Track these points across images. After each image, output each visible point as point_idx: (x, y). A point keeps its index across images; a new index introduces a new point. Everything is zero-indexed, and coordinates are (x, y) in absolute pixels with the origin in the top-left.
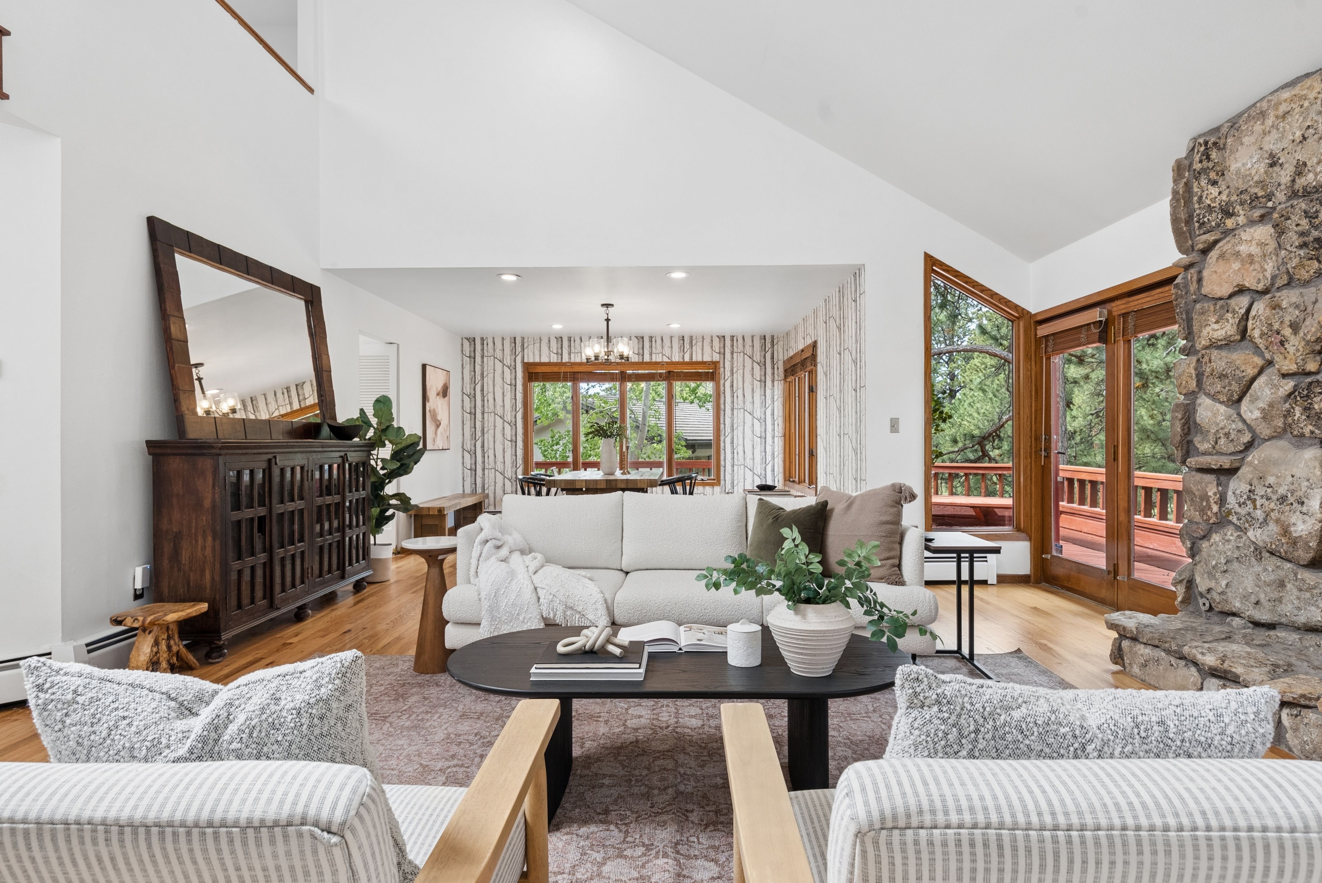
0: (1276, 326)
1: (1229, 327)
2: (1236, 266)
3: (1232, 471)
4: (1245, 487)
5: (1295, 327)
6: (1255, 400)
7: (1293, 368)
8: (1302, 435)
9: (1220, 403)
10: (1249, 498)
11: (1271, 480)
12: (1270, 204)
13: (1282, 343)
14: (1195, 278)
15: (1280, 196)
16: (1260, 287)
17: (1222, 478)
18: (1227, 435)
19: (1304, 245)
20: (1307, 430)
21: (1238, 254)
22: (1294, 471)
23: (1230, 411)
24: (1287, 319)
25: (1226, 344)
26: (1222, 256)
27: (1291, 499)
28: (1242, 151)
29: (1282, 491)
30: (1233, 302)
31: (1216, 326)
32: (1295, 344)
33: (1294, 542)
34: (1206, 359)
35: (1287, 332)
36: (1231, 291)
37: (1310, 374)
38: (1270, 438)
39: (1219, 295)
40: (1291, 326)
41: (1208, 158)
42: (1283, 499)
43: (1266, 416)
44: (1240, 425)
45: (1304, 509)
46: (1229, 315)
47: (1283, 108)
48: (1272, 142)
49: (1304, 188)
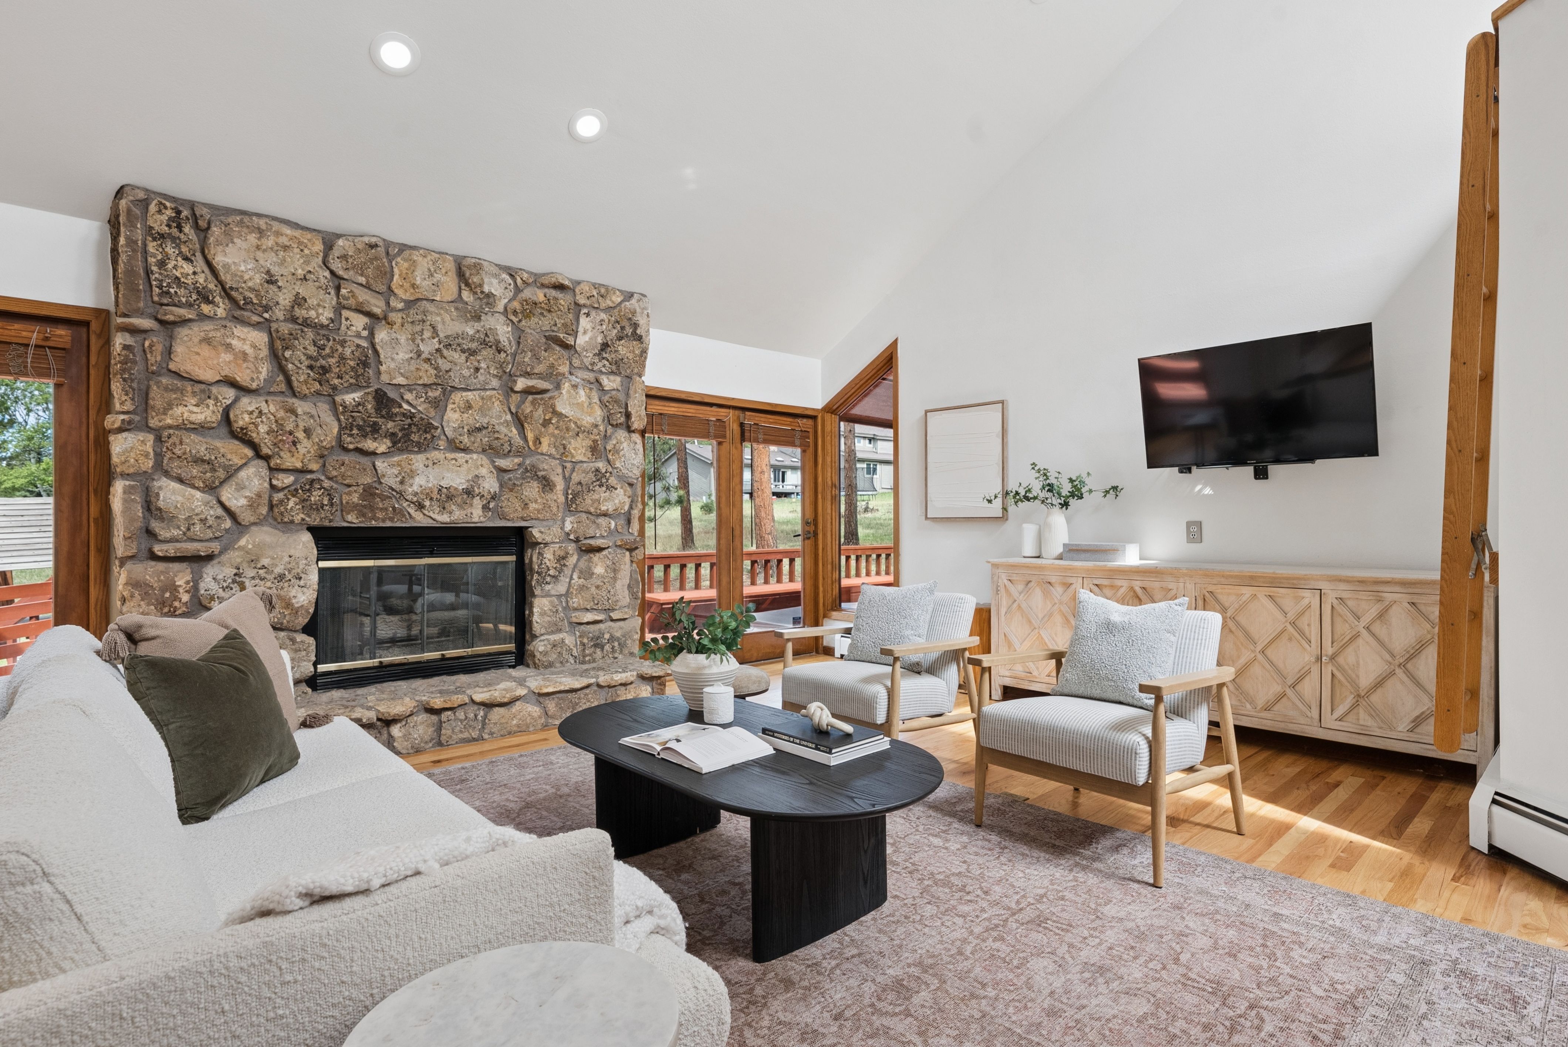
0: (289, 427)
1: (208, 413)
2: (227, 357)
3: (210, 558)
4: (230, 572)
5: (308, 432)
6: (240, 488)
7: (299, 465)
8: (292, 522)
9: (198, 488)
10: (234, 582)
11: (265, 561)
12: (266, 315)
13: (294, 443)
14: (159, 348)
15: (279, 314)
16: (254, 386)
17: (195, 566)
18: (203, 521)
19: (311, 367)
20: (298, 518)
21: (229, 346)
22: (292, 552)
23: (207, 497)
24: (302, 425)
25: (201, 429)
26: (207, 341)
27: (289, 576)
28: (230, 249)
29: (279, 570)
30: (214, 390)
31: (195, 409)
32: (306, 447)
33: (296, 612)
34: (174, 439)
35: (301, 435)
36: (218, 378)
37: (311, 472)
38: (254, 524)
39: (202, 378)
40: (305, 431)
41: (180, 228)
42: (281, 577)
43: (252, 505)
44: (220, 511)
45: (302, 583)
46: (211, 402)
47: (283, 240)
48: (269, 261)
49: (305, 320)
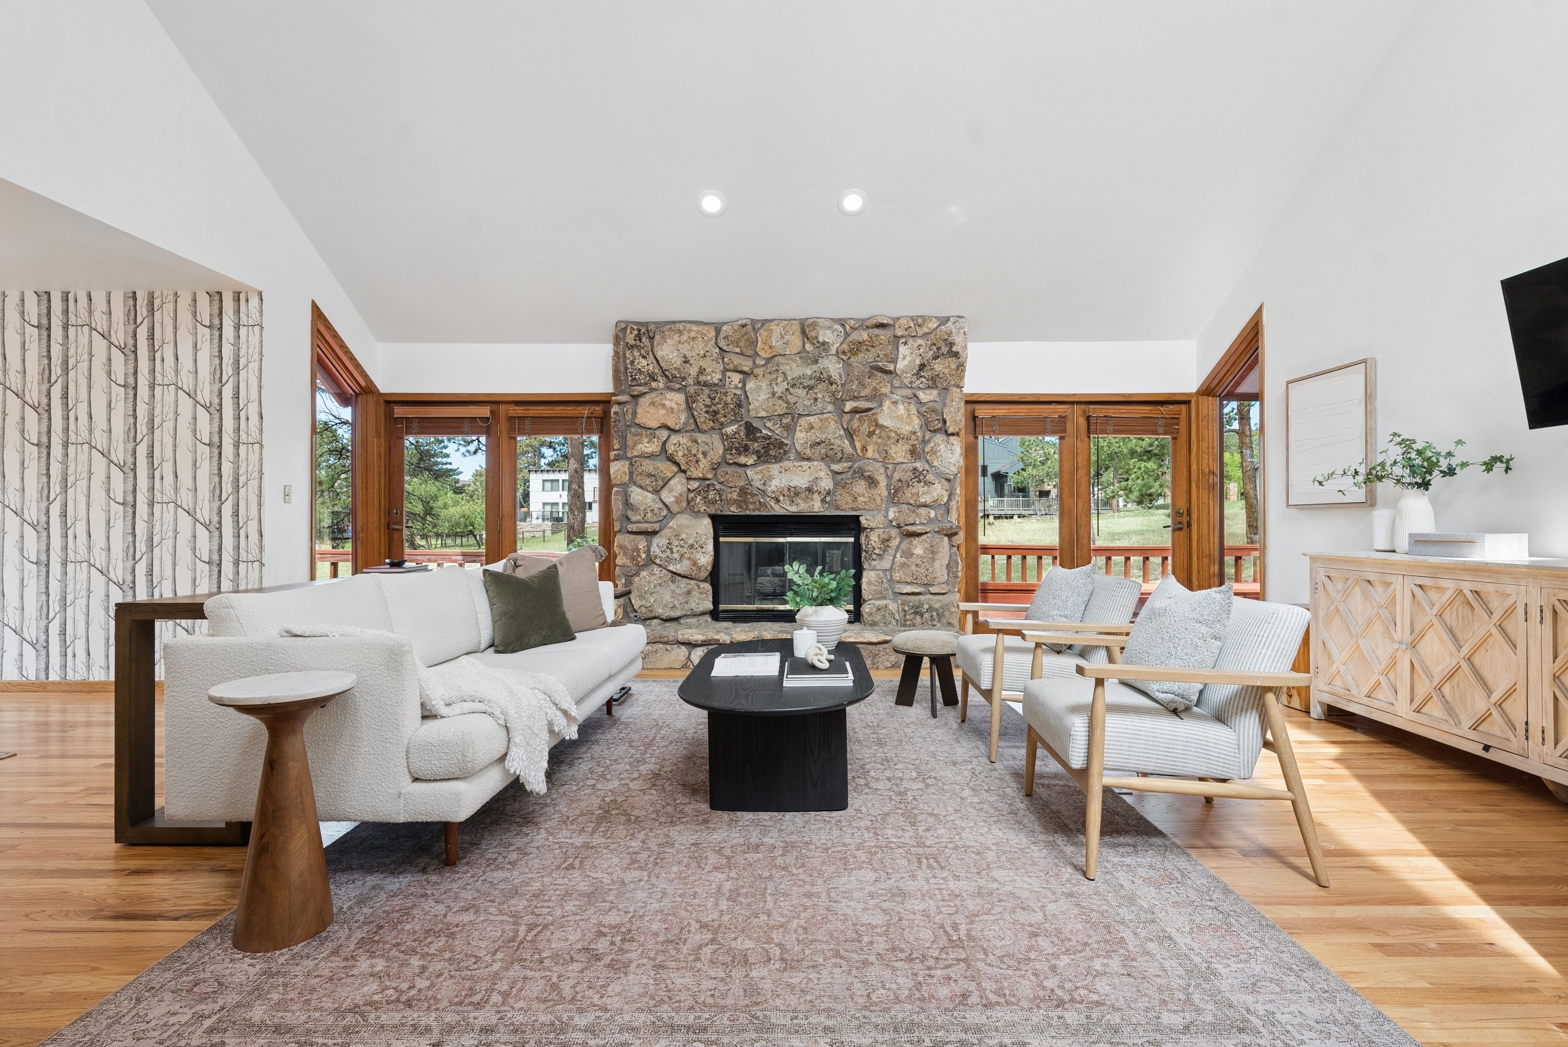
0: (694, 452)
1: (654, 446)
2: (663, 412)
3: (655, 533)
4: (666, 541)
5: (705, 454)
6: (671, 491)
7: (701, 475)
8: (699, 511)
9: (649, 491)
10: (668, 548)
11: (683, 536)
12: (684, 383)
13: (697, 462)
14: (630, 411)
15: (691, 381)
16: (677, 428)
17: (648, 537)
18: (652, 511)
19: (707, 412)
20: (702, 509)
21: (664, 405)
22: (698, 531)
23: (654, 497)
24: (701, 449)
25: (651, 456)
26: (653, 404)
27: (696, 546)
28: (665, 347)
29: (690, 542)
30: (657, 432)
31: (647, 445)
32: (704, 463)
33: (699, 569)
34: (638, 463)
35: (700, 456)
36: (659, 425)
37: (709, 479)
38: (679, 513)
39: (650, 426)
40: (703, 453)
41: (640, 340)
42: (692, 546)
43: (678, 501)
44: (661, 505)
45: (704, 550)
46: (655, 440)
47: (693, 334)
48: (685, 349)
49: (705, 382)
